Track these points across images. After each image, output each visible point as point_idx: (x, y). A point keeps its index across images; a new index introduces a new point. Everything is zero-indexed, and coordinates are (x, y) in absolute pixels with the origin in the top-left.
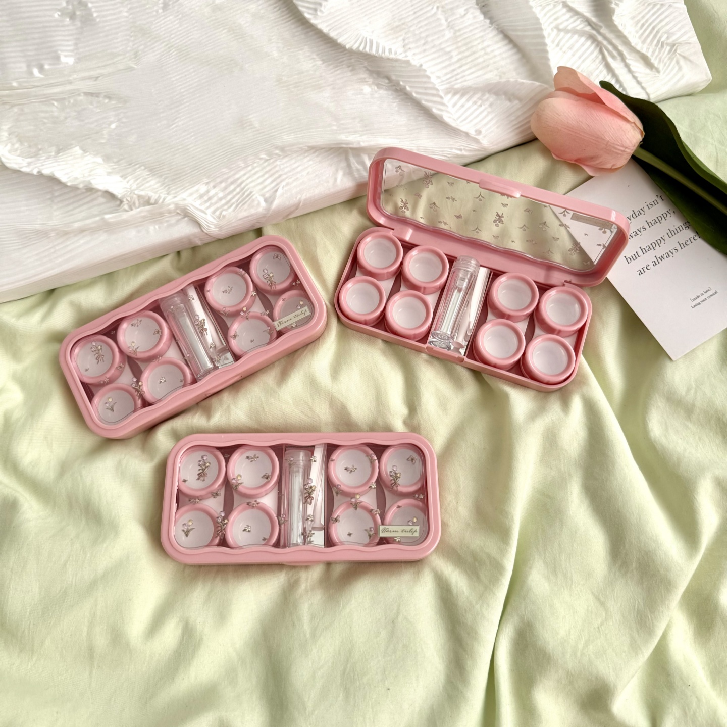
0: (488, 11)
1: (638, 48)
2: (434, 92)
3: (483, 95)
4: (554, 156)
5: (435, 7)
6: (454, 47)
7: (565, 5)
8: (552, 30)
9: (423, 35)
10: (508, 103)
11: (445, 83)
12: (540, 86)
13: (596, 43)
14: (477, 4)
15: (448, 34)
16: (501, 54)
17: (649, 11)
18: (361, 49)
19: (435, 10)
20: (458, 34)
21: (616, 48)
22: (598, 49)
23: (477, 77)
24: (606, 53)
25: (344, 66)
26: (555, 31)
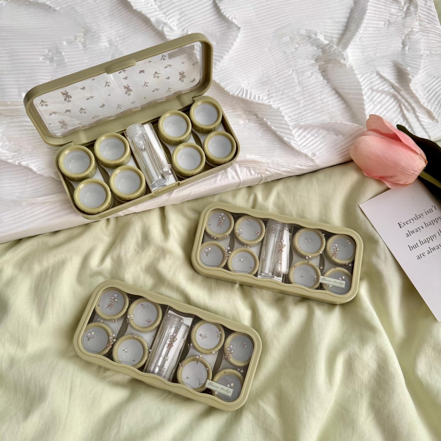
0: (326, 75)
1: (425, 105)
2: (286, 127)
3: (319, 130)
4: (365, 174)
5: (291, 70)
6: (302, 97)
7: (378, 74)
8: (368, 90)
9: (282, 88)
10: (335, 137)
11: (294, 120)
12: (358, 127)
13: (397, 100)
14: (320, 69)
15: (298, 89)
16: (332, 104)
17: (434, 82)
18: (240, 95)
19: (291, 72)
20: (305, 89)
21: (410, 104)
22: (398, 104)
23: (316, 118)
24: (403, 107)
25: (227, 106)
26: (370, 91)
